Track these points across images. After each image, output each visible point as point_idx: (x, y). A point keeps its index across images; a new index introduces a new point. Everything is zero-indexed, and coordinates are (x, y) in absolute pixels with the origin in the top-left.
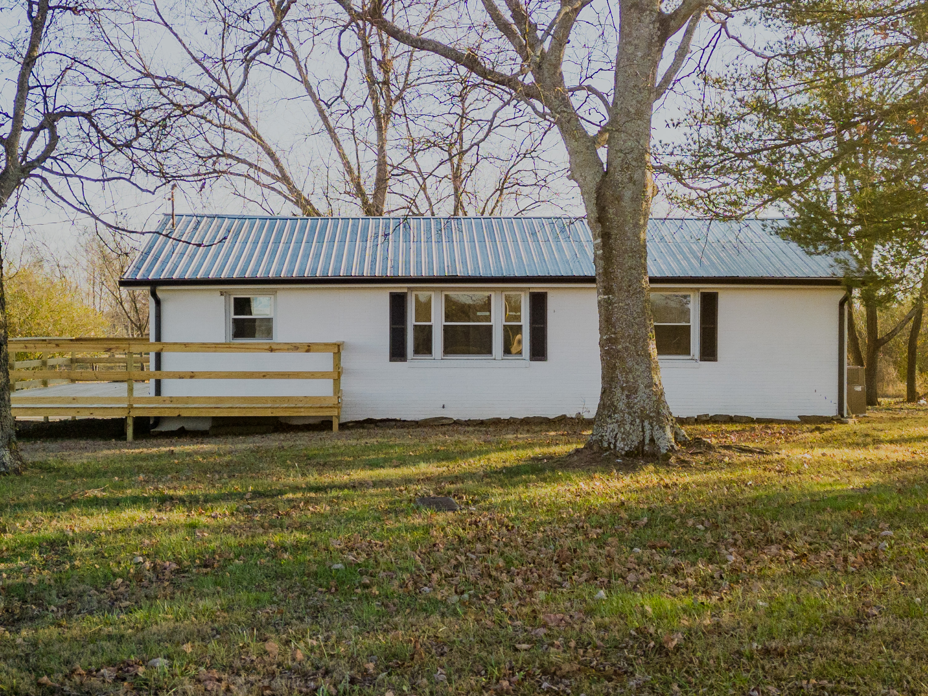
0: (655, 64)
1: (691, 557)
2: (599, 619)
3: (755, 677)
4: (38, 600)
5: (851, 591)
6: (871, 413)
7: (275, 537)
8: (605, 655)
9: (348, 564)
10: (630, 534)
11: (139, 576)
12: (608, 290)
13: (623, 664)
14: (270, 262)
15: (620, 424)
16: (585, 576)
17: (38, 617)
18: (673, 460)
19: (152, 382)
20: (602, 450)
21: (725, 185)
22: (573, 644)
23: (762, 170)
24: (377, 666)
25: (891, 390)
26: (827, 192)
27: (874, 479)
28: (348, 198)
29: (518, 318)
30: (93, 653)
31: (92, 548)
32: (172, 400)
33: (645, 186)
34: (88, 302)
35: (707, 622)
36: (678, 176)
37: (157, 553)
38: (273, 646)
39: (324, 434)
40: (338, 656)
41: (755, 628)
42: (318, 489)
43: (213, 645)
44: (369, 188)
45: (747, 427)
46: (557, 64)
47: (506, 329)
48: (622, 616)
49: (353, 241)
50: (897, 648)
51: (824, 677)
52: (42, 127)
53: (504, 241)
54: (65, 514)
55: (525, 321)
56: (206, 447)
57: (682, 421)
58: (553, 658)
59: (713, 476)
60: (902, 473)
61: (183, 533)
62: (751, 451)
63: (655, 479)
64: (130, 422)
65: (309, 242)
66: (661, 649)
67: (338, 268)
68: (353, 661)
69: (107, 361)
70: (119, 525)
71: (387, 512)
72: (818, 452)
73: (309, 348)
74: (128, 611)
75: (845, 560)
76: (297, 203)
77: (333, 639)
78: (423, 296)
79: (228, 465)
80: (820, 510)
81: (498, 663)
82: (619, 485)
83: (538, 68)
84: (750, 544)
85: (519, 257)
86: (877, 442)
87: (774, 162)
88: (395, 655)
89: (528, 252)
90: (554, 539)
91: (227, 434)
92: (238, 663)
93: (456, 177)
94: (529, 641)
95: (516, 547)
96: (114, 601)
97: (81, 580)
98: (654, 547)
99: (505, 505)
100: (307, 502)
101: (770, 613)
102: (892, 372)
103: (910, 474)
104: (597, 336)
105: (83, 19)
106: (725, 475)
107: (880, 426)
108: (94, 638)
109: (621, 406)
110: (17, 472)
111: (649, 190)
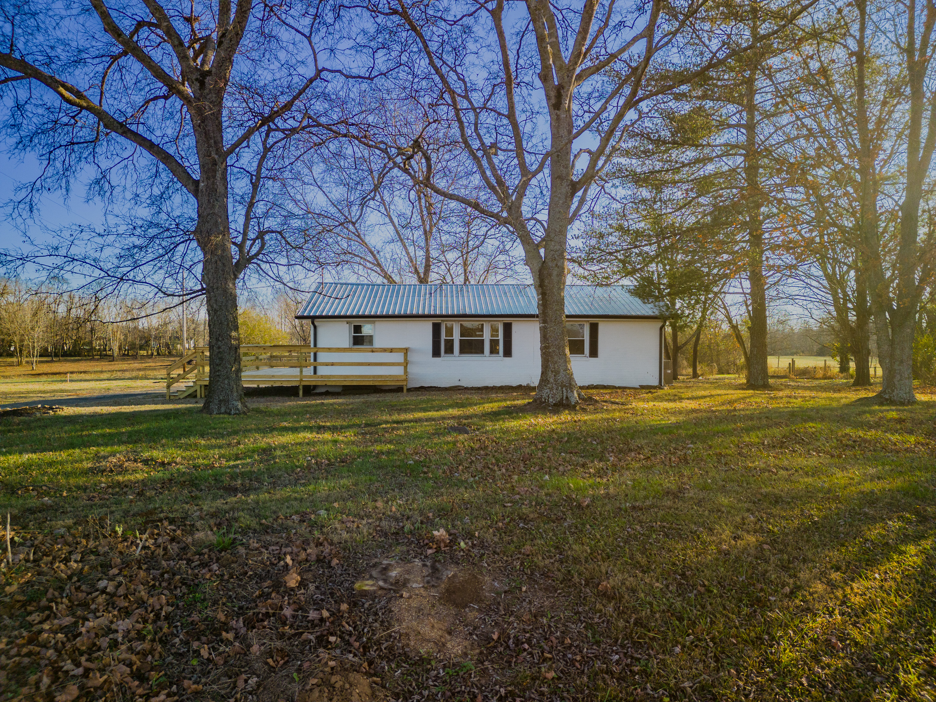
0: (569, 207)
1: (591, 458)
2: (546, 490)
3: (629, 521)
4: (258, 480)
5: (674, 476)
6: (675, 384)
7: (378, 447)
8: (550, 509)
9: (416, 462)
10: (559, 446)
11: (309, 467)
12: (545, 322)
13: (560, 514)
14: (372, 307)
15: (551, 389)
16: (537, 468)
17: (258, 488)
18: (578, 408)
19: (312, 368)
20: (541, 403)
21: (602, 268)
22: (534, 503)
23: (620, 261)
24: (434, 515)
25: (684, 372)
26: (653, 272)
27: (681, 418)
28: (410, 275)
29: (498, 336)
30: (288, 508)
31: (284, 453)
32: (322, 376)
33: (564, 269)
34: (278, 327)
35: (602, 492)
36: (580, 264)
37: (318, 455)
38: (380, 504)
39: (399, 394)
40: (413, 509)
41: (627, 495)
42: (398, 422)
43: (349, 504)
44: (421, 270)
45: (614, 390)
46: (519, 207)
47: (491, 341)
48: (558, 489)
49: (414, 296)
50: (700, 506)
51: (664, 521)
52: (257, 238)
53: (490, 296)
54: (270, 435)
55: (501, 337)
56: (340, 401)
57: (582, 388)
58: (524, 510)
59: (599, 416)
60: (695, 415)
61: (330, 445)
62: (617, 403)
63: (569, 417)
64: (301, 387)
65: (392, 297)
66: (579, 506)
67: (406, 310)
68: (421, 512)
69: (288, 356)
70: (300, 440)
71: (434, 434)
72: (651, 404)
73: (391, 350)
74: (304, 485)
75: (670, 459)
76: (384, 277)
77: (410, 501)
78: (449, 324)
79: (351, 410)
80: (655, 434)
81: (496, 514)
82: (551, 420)
83: (510, 210)
84: (621, 451)
85: (498, 305)
86: (681, 399)
87: (627, 257)
88: (443, 509)
89: (502, 302)
90: (520, 449)
91: (349, 394)
92: (362, 513)
93: (465, 264)
94: (511, 502)
95: (501, 453)
96: (297, 480)
97: (280, 469)
98: (571, 453)
99: (494, 431)
100: (393, 429)
101: (634, 488)
102: (685, 363)
103: (699, 415)
104: (539, 345)
105: (278, 184)
106: (605, 416)
107: (682, 391)
108: (288, 499)
109: (552, 380)
110: (244, 413)
111: (566, 271)
